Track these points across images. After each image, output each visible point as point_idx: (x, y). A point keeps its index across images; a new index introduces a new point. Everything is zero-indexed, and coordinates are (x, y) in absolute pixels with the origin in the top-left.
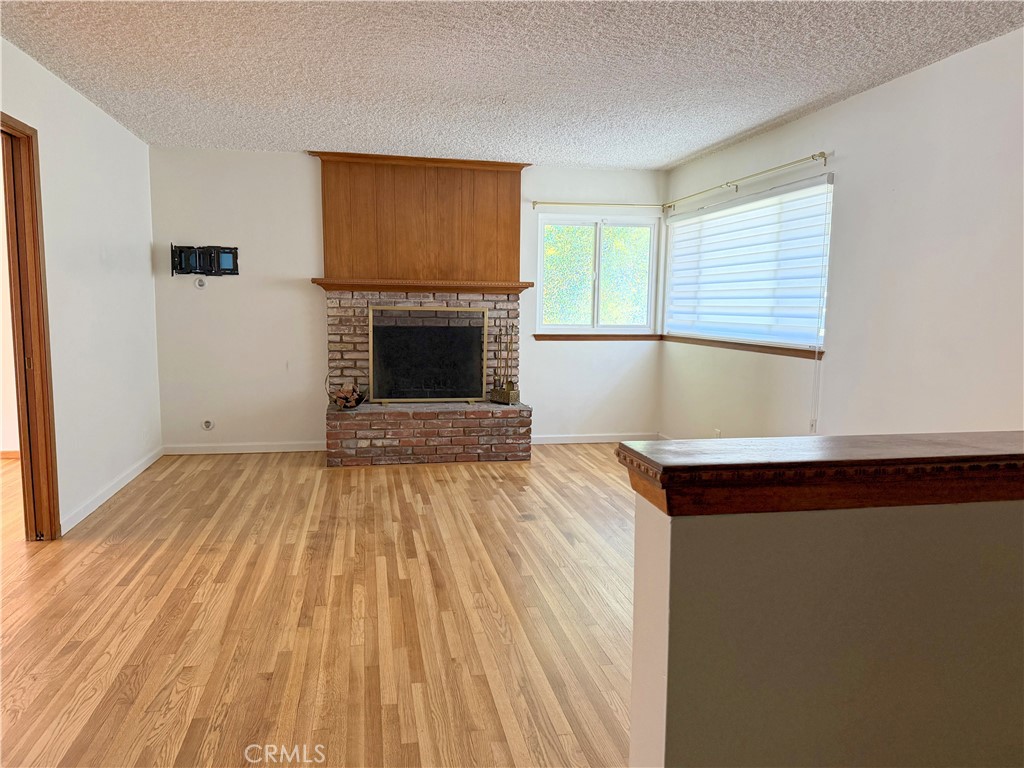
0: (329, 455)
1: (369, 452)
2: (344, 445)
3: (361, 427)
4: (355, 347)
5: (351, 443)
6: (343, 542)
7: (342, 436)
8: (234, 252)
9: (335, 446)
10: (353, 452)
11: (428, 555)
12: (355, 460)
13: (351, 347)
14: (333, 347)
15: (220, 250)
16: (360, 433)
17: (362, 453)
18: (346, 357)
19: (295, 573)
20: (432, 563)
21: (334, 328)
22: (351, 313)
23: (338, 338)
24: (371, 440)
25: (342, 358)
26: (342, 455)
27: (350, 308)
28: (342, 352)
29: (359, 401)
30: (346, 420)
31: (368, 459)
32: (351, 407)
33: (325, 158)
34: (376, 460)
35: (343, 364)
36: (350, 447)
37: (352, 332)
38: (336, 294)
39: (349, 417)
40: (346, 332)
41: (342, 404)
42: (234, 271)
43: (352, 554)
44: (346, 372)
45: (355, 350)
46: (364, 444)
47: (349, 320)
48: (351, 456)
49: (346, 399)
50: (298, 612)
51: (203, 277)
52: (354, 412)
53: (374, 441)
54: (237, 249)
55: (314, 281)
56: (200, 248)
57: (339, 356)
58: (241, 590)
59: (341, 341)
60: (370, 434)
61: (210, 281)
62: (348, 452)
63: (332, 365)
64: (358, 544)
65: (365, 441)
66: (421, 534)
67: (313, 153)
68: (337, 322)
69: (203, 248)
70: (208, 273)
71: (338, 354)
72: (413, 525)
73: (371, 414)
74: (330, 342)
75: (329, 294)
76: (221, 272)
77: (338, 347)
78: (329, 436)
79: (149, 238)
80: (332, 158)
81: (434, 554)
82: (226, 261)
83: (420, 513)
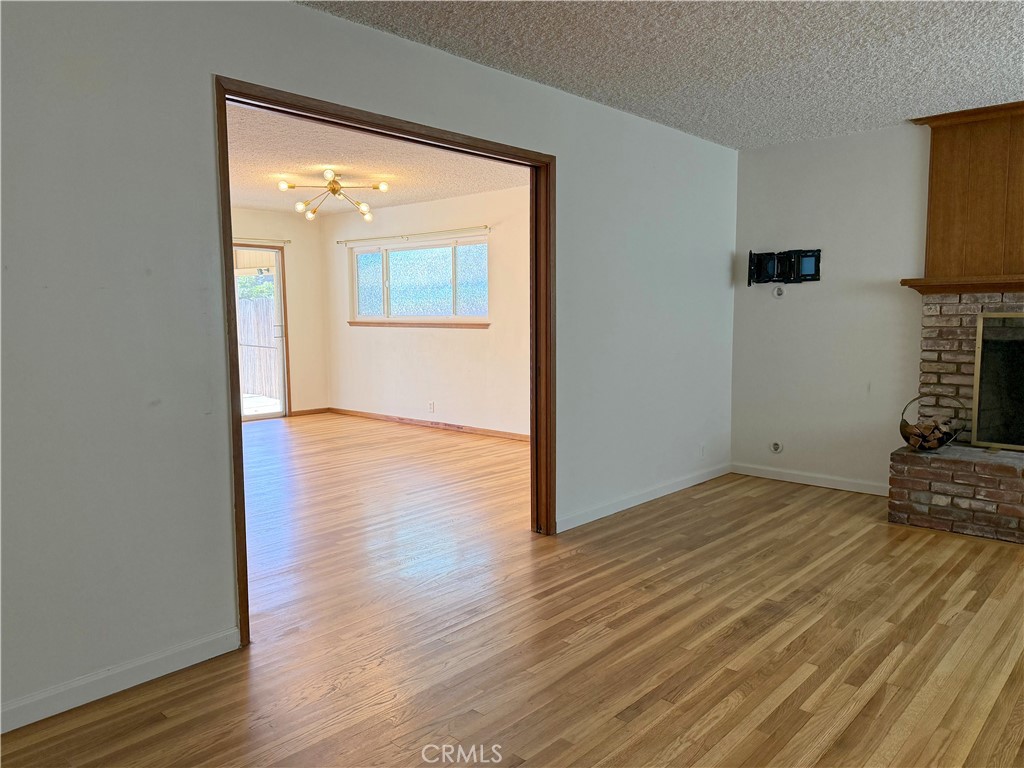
0: (892, 506)
1: (948, 513)
2: (912, 498)
3: (939, 478)
4: (958, 369)
5: (923, 497)
6: (788, 628)
7: (910, 485)
8: (816, 255)
9: (901, 497)
10: (925, 509)
11: (882, 689)
12: (927, 521)
13: (953, 368)
14: (927, 367)
15: (801, 254)
16: (936, 486)
17: (938, 512)
18: (944, 381)
19: (689, 648)
20: (873, 703)
21: (930, 342)
22: (955, 322)
23: (934, 356)
24: (953, 497)
25: (939, 383)
26: (910, 510)
27: (956, 315)
28: (939, 375)
29: (941, 442)
30: (917, 464)
31: (945, 523)
32: (930, 448)
33: (935, 124)
34: (958, 527)
35: (939, 390)
36: (922, 502)
37: (955, 348)
38: (935, 298)
39: (921, 462)
40: (948, 348)
41: (918, 442)
42: (816, 277)
43: (780, 649)
44: (943, 402)
45: (958, 372)
46: (942, 501)
47: (952, 332)
48: (923, 514)
49: (924, 438)
50: (637, 698)
51: (782, 286)
52: (930, 456)
53: (956, 500)
54: (819, 251)
55: (904, 282)
56: (780, 253)
57: (934, 379)
58: (619, 644)
59: (939, 359)
60: (950, 488)
61: (789, 289)
62: (917, 507)
63: (925, 390)
64: (803, 637)
65: (943, 498)
66: (905, 653)
67: (918, 121)
68: (934, 335)
69: (785, 253)
70: (787, 280)
71: (934, 376)
72: (911, 637)
73: (955, 462)
74: (924, 361)
75: (926, 298)
76: (800, 278)
77: (935, 367)
78: (892, 481)
79: (732, 247)
80: (944, 123)
81: (891, 693)
82: (808, 266)
83: (942, 620)
